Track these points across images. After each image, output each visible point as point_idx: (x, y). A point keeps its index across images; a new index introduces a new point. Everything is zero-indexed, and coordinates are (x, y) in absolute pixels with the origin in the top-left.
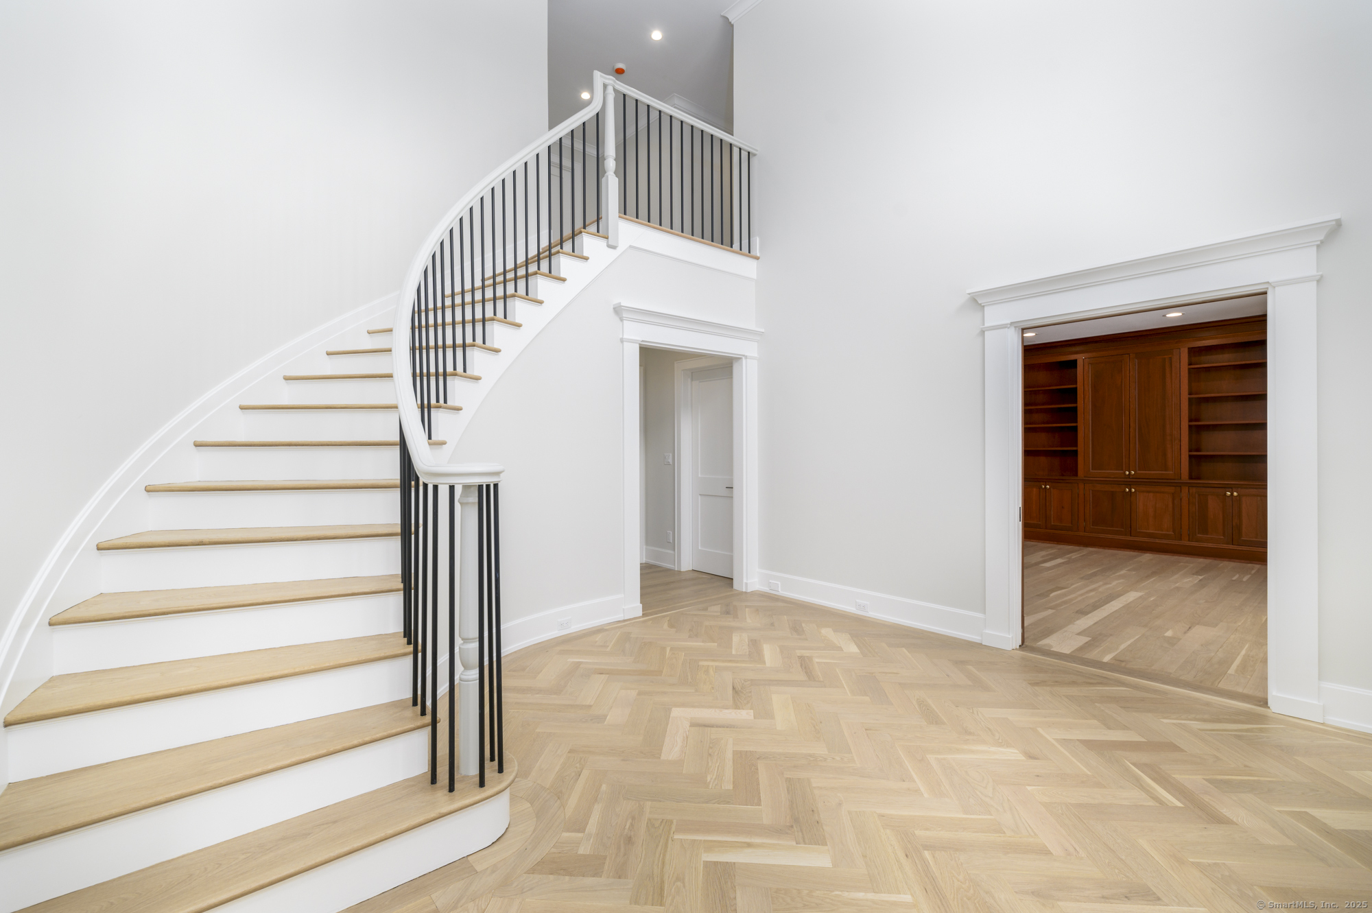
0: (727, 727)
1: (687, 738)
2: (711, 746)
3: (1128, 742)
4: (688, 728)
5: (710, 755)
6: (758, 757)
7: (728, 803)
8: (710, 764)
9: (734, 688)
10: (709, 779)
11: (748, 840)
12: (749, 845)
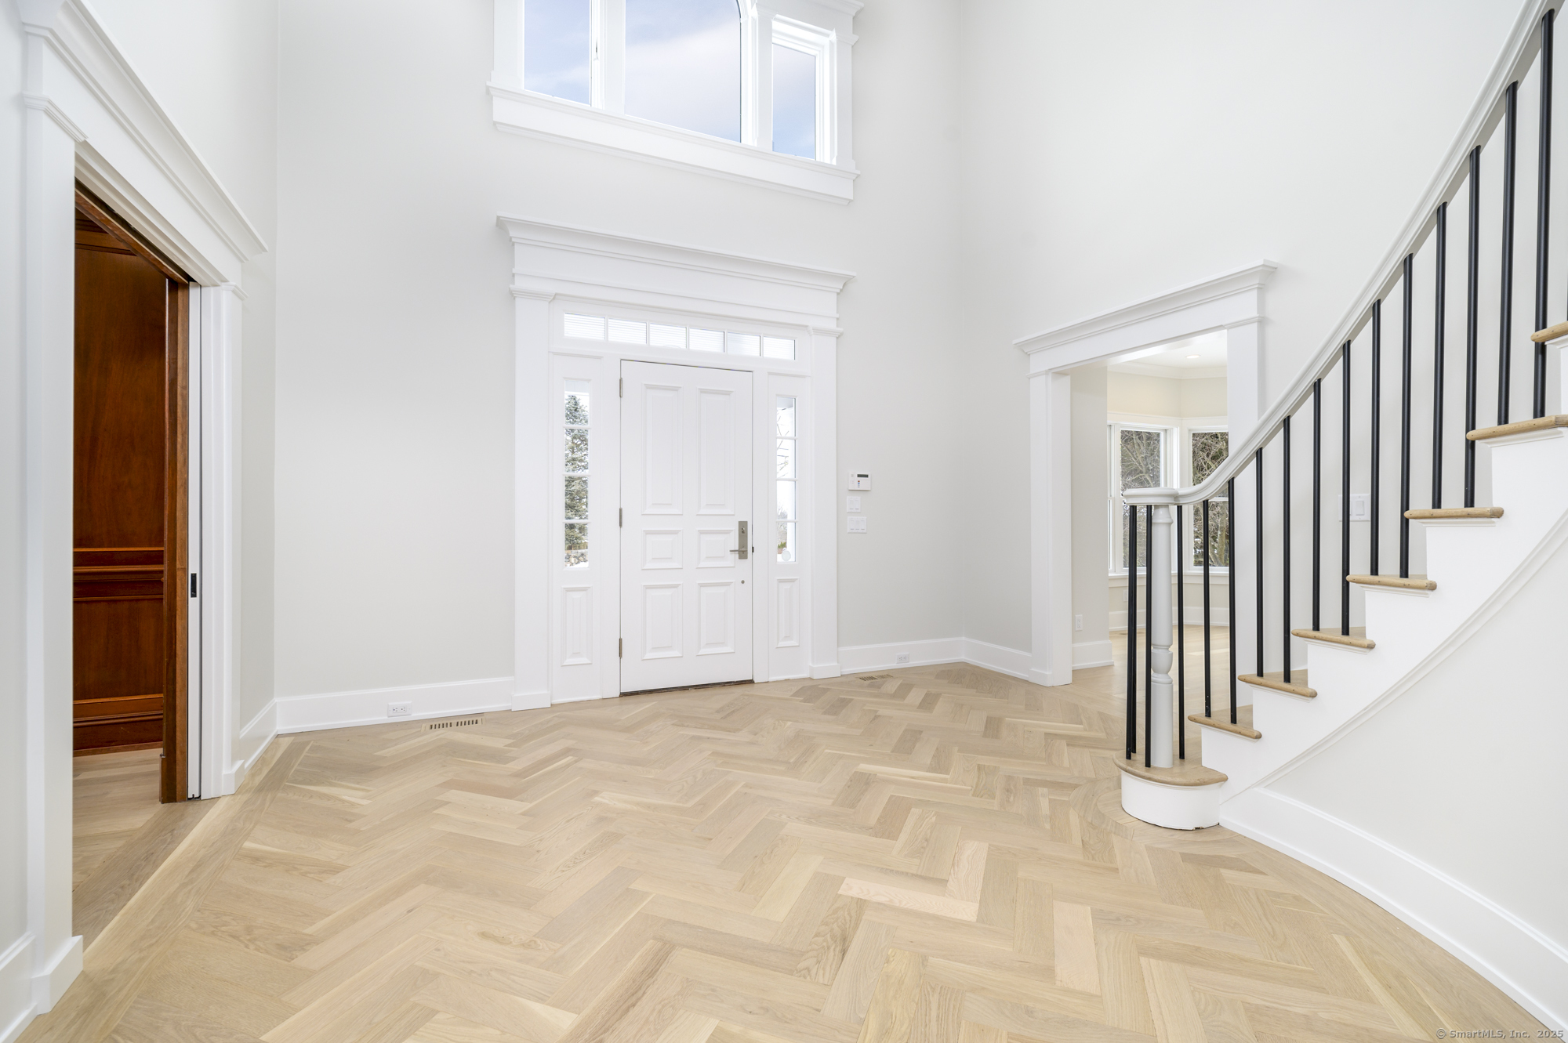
0: (892, 871)
1: (953, 865)
2: (922, 850)
3: (461, 790)
4: (950, 879)
5: (926, 840)
6: (871, 830)
7: (920, 800)
8: (929, 831)
9: (844, 952)
10: (935, 818)
11: (912, 780)
12: (913, 778)
